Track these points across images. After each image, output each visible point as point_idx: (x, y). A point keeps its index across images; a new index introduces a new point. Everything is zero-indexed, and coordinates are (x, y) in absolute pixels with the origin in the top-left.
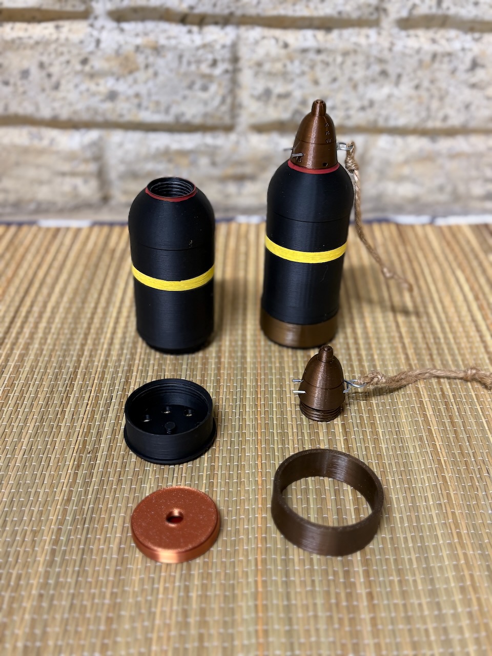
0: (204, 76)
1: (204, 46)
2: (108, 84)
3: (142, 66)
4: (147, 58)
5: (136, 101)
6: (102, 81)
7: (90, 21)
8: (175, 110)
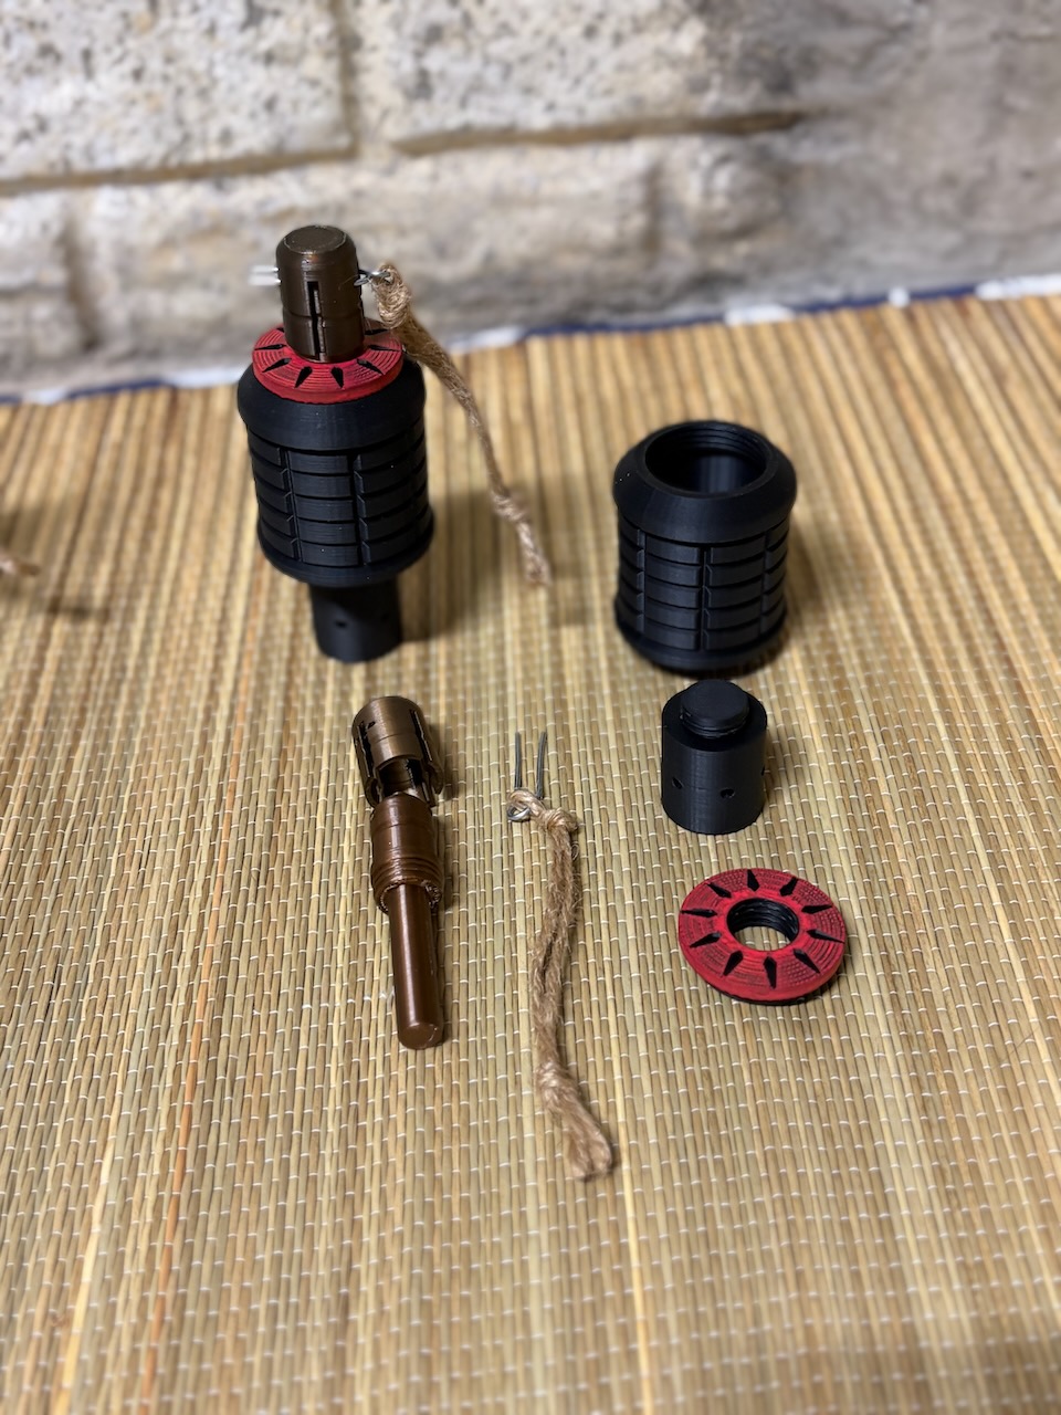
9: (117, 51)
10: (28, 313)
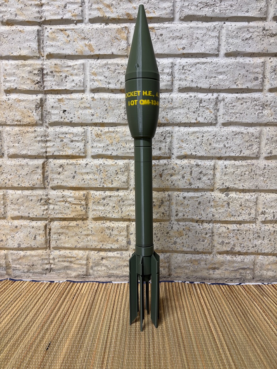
0: (203, 237)
1: (203, 229)
2: (174, 239)
4: (186, 232)
5: (182, 244)
7: (170, 222)
8: (194, 248)
9: (268, 237)
10: (246, 272)
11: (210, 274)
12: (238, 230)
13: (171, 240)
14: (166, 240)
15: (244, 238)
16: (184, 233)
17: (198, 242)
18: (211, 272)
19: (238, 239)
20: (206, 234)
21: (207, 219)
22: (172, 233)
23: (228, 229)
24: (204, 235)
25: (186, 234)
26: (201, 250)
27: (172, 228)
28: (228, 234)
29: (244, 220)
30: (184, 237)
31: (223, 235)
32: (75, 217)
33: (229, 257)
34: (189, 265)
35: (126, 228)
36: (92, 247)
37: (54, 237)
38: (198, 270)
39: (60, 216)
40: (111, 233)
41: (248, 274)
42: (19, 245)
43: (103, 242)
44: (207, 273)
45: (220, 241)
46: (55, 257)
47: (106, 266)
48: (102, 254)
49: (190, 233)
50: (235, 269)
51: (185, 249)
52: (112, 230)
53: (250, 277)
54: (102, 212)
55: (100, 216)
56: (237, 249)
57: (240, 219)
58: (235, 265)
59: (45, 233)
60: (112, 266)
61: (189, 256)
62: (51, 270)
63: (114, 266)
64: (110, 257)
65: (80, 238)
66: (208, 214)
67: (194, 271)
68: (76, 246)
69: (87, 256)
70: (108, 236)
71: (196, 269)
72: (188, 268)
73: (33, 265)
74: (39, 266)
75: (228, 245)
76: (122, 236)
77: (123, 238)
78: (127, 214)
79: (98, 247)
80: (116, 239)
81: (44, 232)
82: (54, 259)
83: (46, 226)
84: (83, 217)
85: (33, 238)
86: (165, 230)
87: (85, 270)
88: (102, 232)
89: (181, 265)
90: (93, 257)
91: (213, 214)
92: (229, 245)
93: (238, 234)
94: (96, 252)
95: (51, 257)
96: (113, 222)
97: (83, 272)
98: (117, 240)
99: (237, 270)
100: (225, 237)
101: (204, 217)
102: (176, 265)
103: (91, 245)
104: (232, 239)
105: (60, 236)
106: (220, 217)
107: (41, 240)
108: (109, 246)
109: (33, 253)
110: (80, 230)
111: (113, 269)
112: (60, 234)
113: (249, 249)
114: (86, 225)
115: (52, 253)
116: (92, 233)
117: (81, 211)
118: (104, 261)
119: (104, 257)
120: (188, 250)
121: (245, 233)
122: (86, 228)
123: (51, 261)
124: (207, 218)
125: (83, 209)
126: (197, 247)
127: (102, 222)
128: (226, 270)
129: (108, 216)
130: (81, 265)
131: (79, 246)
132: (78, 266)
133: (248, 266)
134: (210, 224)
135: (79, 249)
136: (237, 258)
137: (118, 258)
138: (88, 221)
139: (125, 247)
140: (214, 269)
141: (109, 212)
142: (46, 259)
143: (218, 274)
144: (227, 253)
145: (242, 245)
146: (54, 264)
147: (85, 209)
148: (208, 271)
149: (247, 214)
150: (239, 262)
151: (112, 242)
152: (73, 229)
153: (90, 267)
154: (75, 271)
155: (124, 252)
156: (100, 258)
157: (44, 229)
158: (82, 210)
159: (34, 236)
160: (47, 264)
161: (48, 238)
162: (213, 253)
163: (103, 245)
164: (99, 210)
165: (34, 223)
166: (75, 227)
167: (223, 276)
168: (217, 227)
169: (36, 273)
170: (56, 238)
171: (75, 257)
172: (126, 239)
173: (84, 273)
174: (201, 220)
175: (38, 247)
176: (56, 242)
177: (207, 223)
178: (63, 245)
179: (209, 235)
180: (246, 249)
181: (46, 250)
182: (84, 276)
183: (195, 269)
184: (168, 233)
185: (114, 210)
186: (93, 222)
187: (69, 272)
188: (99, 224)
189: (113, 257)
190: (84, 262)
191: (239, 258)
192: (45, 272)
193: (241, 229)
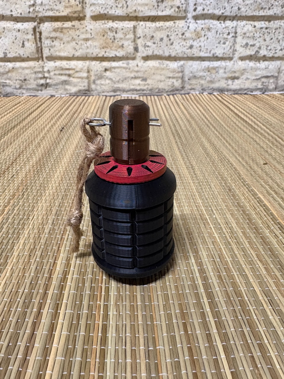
0: (225, 38)
1: (226, 27)
2: (190, 42)
3: (203, 35)
4: (205, 32)
5: (199, 49)
6: (188, 42)
7: (186, 20)
8: (212, 52)
10: (269, 81)
11: (228, 85)
12: (267, 28)
13: (186, 43)
14: (181, 44)
15: (272, 39)
16: (203, 33)
17: (218, 45)
18: (230, 82)
19: (265, 40)
20: (229, 34)
21: (232, 14)
22: (187, 35)
23: (255, 27)
24: (225, 36)
25: (205, 35)
26: (220, 56)
27: (188, 27)
28: (254, 34)
29: (275, 14)
30: (202, 39)
31: (247, 35)
32: (70, 15)
33: (252, 64)
34: (205, 74)
35: (132, 29)
36: (93, 56)
37: (46, 43)
38: (215, 80)
39: (51, 14)
40: (114, 36)
41: (271, 83)
42: (5, 54)
43: (105, 49)
44: (225, 83)
45: (244, 42)
46: (50, 70)
47: (111, 79)
48: (106, 64)
49: (210, 34)
50: (258, 78)
51: (202, 54)
52: (116, 33)
53: (272, 86)
54: (102, 8)
55: (100, 12)
56: (263, 52)
57: (271, 13)
58: (258, 72)
59: (35, 38)
60: (118, 79)
61: (206, 64)
62: (46, 86)
63: (120, 79)
64: (114, 68)
65: (78, 44)
66: (232, 7)
67: (211, 82)
68: (74, 55)
69: (88, 68)
70: (111, 41)
71: (214, 79)
72: (204, 78)
73: (25, 80)
74: (32, 81)
75: (252, 47)
76: (128, 39)
77: (129, 42)
78: (134, 9)
79: (100, 55)
80: (120, 44)
81: (33, 37)
82: (49, 72)
83: (34, 29)
84: (79, 16)
85: (21, 45)
86: (180, 30)
87: (86, 84)
88: (104, 36)
89: (196, 74)
90: (95, 69)
91: (239, 7)
92: (254, 48)
93: (266, 33)
94: (98, 62)
95: (46, 69)
96: (116, 22)
97: (84, 86)
98: (122, 46)
99: (259, 79)
100: (251, 37)
101: (228, 11)
102: (191, 75)
103: (91, 52)
104: (258, 40)
105: (53, 41)
106: (246, 11)
107: (30, 47)
108: (112, 54)
109: (24, 64)
110: (78, 32)
111: (118, 82)
112: (53, 39)
113: (276, 53)
114: (84, 26)
115: (46, 64)
116: (92, 36)
117: (76, 7)
118: (108, 74)
119: (107, 68)
120: (206, 55)
121: (274, 31)
122: (84, 30)
123: (46, 75)
124: (231, 12)
125: (78, 3)
126: (217, 52)
127: (103, 22)
128: (247, 79)
129: (110, 12)
130: (82, 78)
131: (77, 54)
132: (78, 80)
133: (272, 74)
134: (234, 22)
135: (78, 59)
136: (261, 65)
137: (124, 68)
138: (85, 21)
139: (132, 54)
140: (234, 78)
141: (111, 6)
142: (40, 72)
143: (237, 84)
144: (250, 58)
145: (269, 48)
146: (50, 78)
147: (81, 3)
148: (226, 82)
149: (279, 7)
150: (263, 69)
151: (116, 49)
152: (68, 32)
153: (92, 81)
154: (74, 86)
155: (131, 62)
156: (104, 69)
157: (32, 32)
158: (77, 5)
159: (22, 42)
160: (41, 78)
161: (39, 45)
162: (234, 59)
163: (106, 52)
164: (98, 4)
165: (19, 25)
166: (70, 28)
167: (242, 87)
168: (242, 25)
169: (30, 89)
170: (49, 45)
171: (74, 69)
172: (133, 43)
173: (86, 88)
174: (224, 16)
175: (28, 57)
176: (50, 50)
177: (230, 20)
178: (58, 54)
179: (231, 35)
180: (273, 52)
181: (38, 62)
182: (86, 92)
183: (212, 79)
184: (183, 34)
185: (117, 5)
186: (92, 22)
187: (67, 87)
188: (100, 25)
189: (118, 67)
190: (85, 75)
191: (263, 64)
192: (40, 88)
193: (270, 26)
